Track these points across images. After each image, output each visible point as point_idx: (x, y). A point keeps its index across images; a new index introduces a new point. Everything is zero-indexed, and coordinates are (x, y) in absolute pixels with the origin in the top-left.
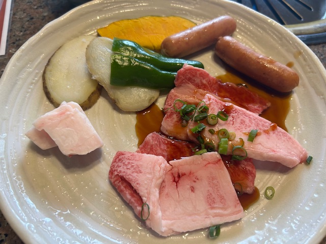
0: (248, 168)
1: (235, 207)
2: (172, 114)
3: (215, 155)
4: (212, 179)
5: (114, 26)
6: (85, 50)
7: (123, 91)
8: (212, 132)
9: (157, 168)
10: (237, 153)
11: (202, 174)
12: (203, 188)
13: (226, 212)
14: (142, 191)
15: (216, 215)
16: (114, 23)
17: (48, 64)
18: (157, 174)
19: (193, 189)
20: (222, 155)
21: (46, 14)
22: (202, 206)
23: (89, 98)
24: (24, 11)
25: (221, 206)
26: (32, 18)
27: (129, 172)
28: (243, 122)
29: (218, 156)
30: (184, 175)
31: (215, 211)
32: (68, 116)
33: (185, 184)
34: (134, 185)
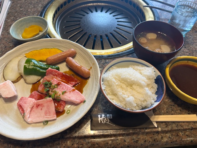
0: (62, 103)
1: (53, 115)
2: (42, 85)
3: (51, 99)
4: (48, 106)
5: (31, 53)
6: (18, 62)
7: (28, 77)
8: (52, 91)
9: (32, 102)
10: (58, 98)
11: (45, 105)
12: (45, 109)
13: (50, 117)
14: (25, 109)
15: (46, 118)
16: (31, 52)
17: (5, 67)
18: (31, 104)
19: (41, 109)
20: (53, 99)
21: (11, 45)
22: (43, 114)
23: (17, 79)
24: (3, 44)
25: (49, 115)
26: (6, 47)
27: (23, 103)
28: (63, 88)
29: (52, 99)
30: (40, 105)
31: (46, 116)
32: (6, 85)
33: (40, 108)
34: (23, 107)
